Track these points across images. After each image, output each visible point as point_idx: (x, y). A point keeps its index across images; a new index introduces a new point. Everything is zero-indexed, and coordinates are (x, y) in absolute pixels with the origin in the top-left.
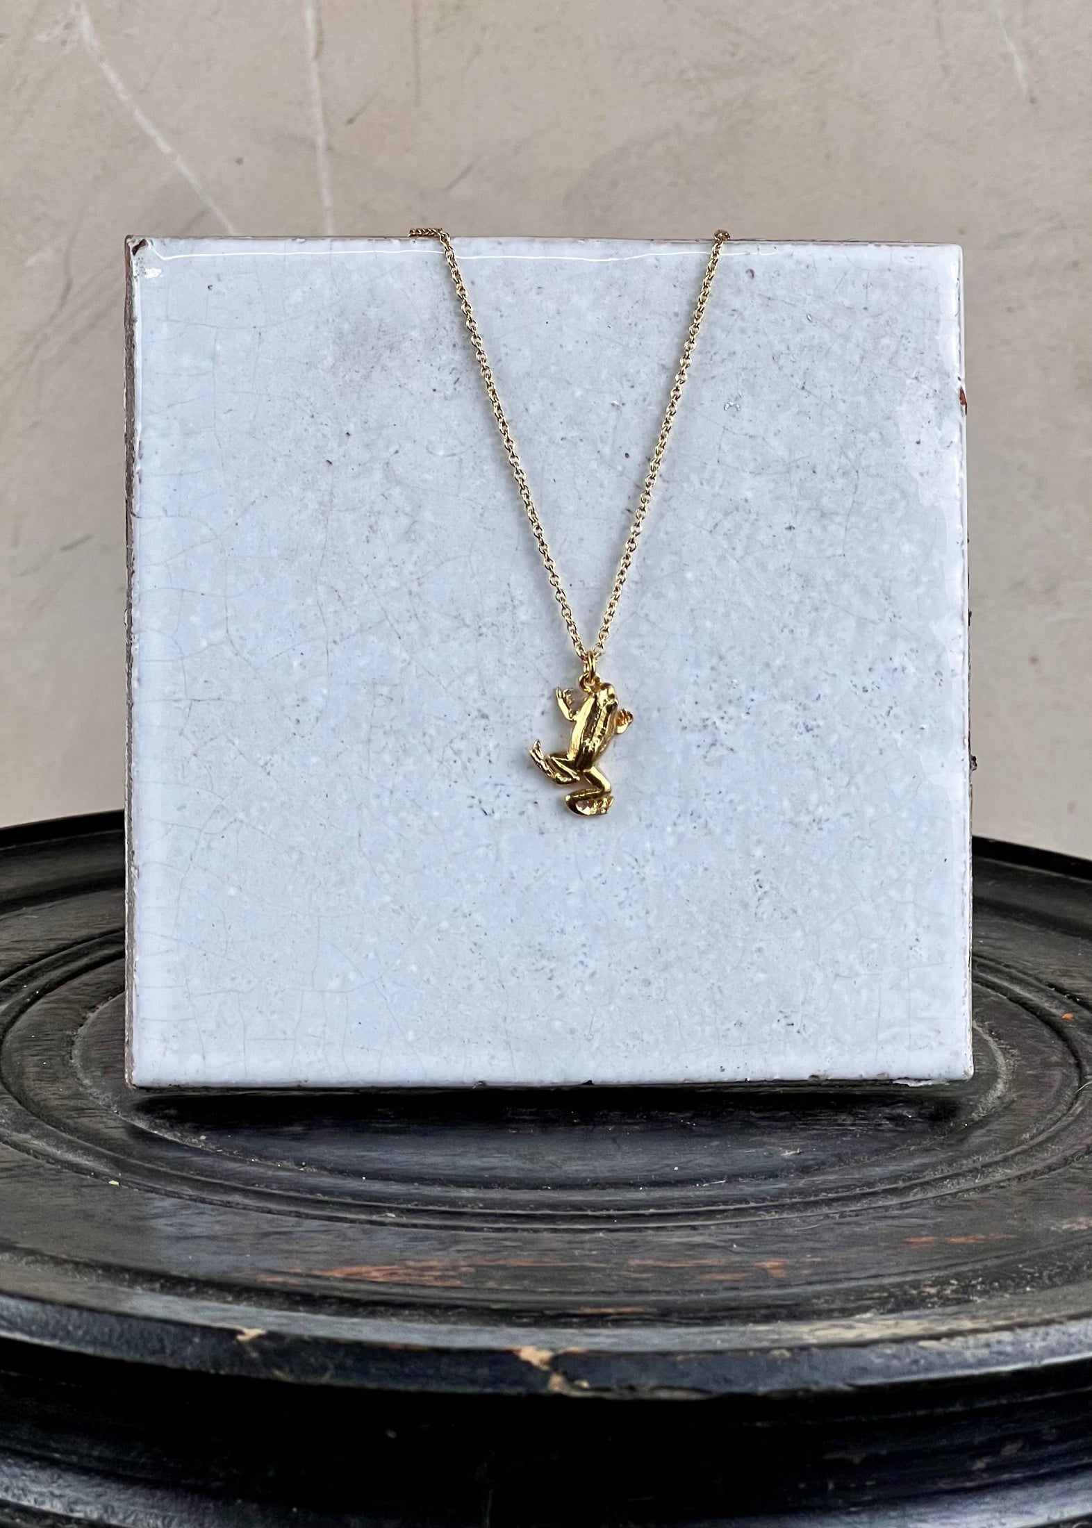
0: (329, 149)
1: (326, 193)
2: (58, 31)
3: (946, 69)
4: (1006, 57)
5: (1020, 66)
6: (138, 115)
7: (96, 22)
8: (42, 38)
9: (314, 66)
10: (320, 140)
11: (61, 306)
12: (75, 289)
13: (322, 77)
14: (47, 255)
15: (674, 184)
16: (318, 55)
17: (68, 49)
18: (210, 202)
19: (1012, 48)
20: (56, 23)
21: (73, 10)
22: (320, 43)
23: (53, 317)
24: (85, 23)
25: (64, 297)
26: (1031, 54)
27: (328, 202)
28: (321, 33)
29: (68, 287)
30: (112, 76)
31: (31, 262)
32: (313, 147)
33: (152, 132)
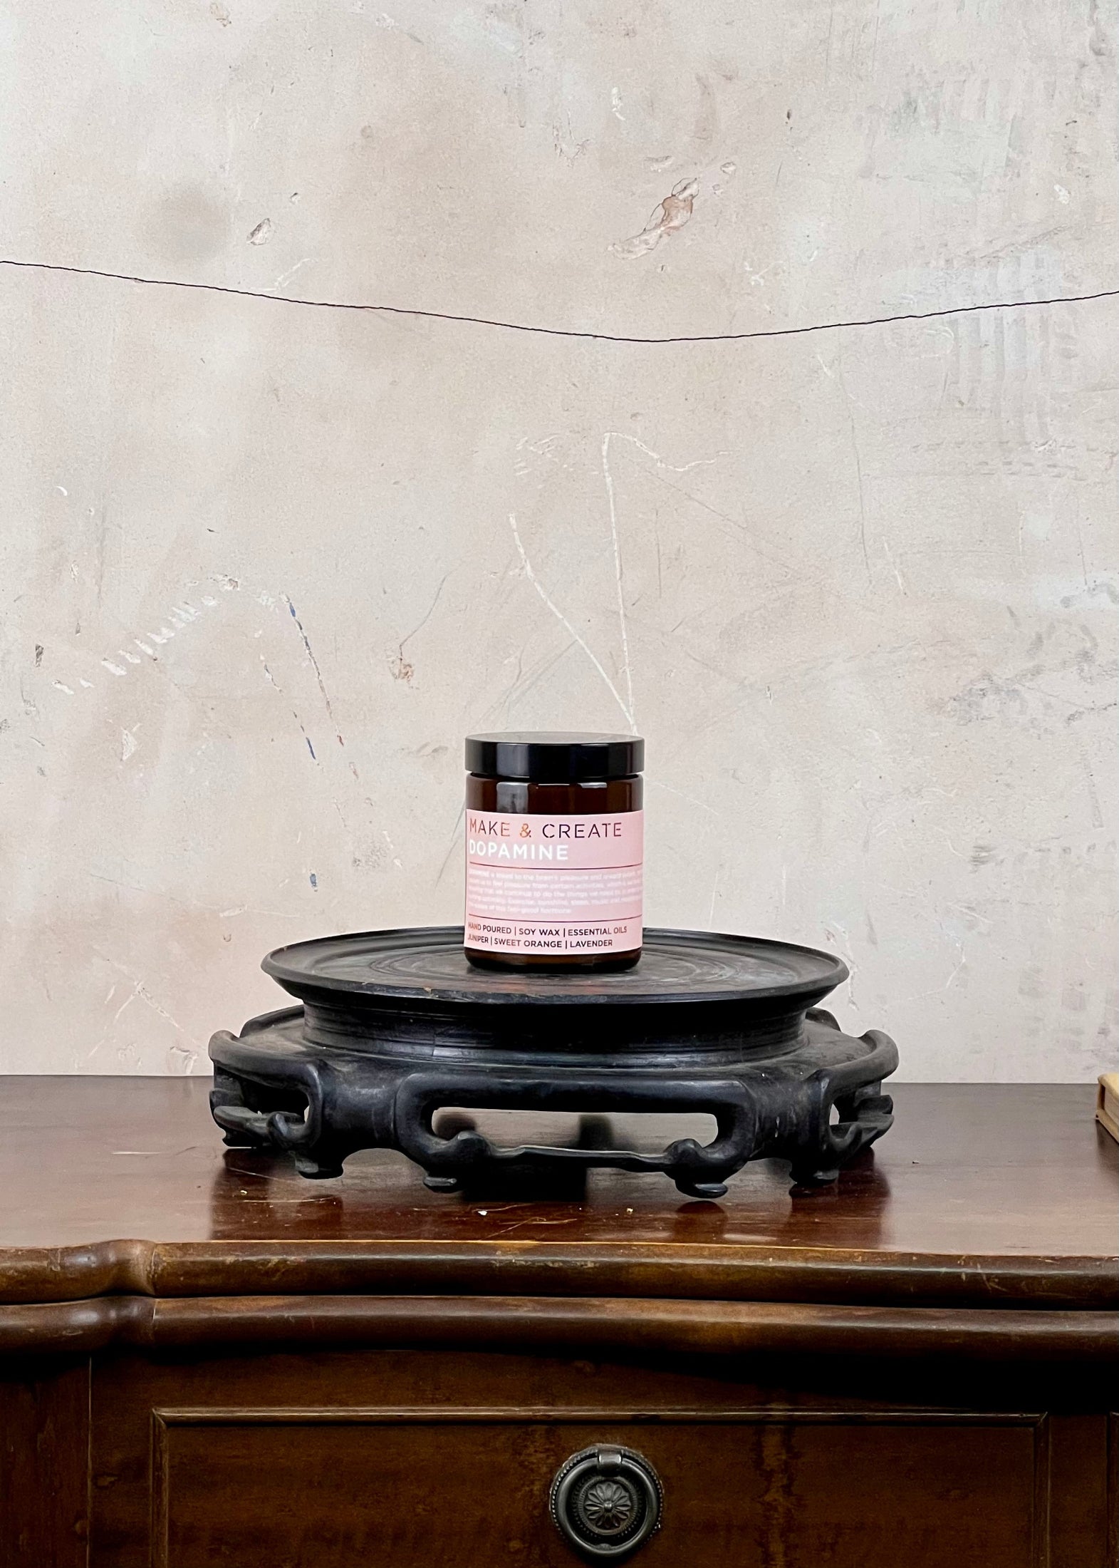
0: (625, 615)
1: (624, 633)
2: (517, 570)
3: (870, 582)
4: (894, 577)
5: (900, 581)
6: (549, 603)
7: (532, 567)
8: (511, 573)
9: (619, 583)
10: (622, 612)
11: (517, 680)
12: (522, 673)
13: (622, 587)
14: (512, 659)
15: (763, 628)
16: (621, 578)
17: (521, 578)
18: (577, 638)
19: (896, 572)
20: (516, 567)
21: (523, 563)
22: (621, 574)
23: (514, 684)
24: (528, 568)
25: (518, 676)
26: (904, 576)
27: (624, 637)
28: (621, 570)
29: (520, 672)
30: (539, 588)
31: (506, 662)
32: (619, 614)
33: (554, 610)
